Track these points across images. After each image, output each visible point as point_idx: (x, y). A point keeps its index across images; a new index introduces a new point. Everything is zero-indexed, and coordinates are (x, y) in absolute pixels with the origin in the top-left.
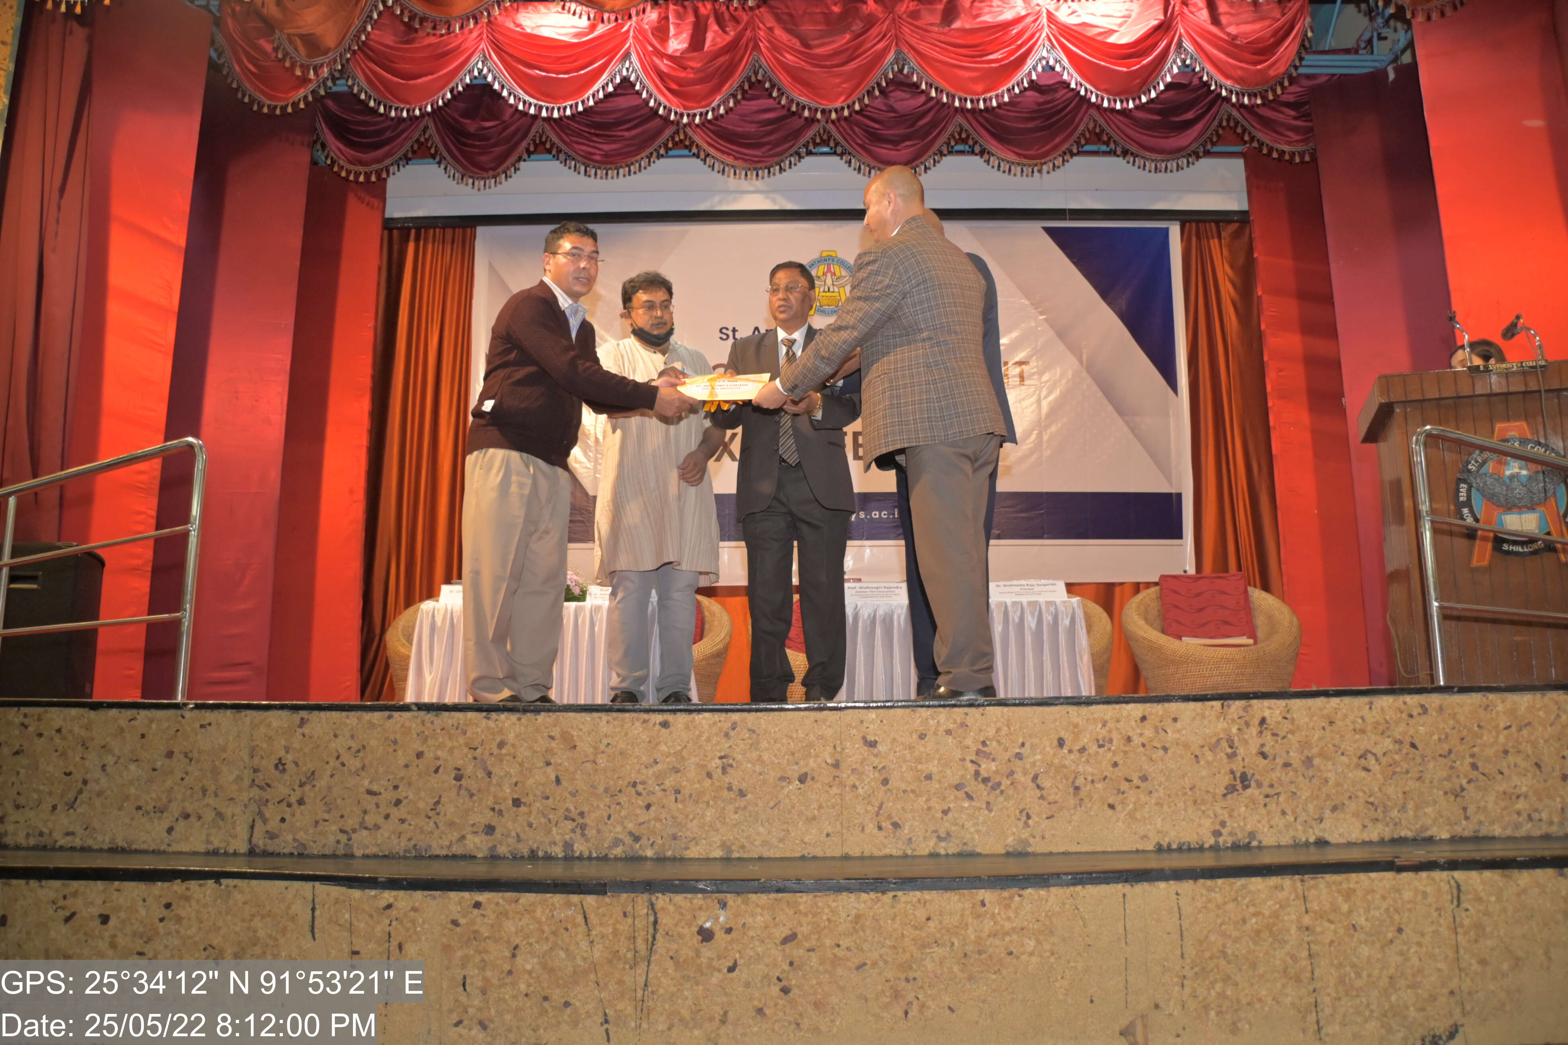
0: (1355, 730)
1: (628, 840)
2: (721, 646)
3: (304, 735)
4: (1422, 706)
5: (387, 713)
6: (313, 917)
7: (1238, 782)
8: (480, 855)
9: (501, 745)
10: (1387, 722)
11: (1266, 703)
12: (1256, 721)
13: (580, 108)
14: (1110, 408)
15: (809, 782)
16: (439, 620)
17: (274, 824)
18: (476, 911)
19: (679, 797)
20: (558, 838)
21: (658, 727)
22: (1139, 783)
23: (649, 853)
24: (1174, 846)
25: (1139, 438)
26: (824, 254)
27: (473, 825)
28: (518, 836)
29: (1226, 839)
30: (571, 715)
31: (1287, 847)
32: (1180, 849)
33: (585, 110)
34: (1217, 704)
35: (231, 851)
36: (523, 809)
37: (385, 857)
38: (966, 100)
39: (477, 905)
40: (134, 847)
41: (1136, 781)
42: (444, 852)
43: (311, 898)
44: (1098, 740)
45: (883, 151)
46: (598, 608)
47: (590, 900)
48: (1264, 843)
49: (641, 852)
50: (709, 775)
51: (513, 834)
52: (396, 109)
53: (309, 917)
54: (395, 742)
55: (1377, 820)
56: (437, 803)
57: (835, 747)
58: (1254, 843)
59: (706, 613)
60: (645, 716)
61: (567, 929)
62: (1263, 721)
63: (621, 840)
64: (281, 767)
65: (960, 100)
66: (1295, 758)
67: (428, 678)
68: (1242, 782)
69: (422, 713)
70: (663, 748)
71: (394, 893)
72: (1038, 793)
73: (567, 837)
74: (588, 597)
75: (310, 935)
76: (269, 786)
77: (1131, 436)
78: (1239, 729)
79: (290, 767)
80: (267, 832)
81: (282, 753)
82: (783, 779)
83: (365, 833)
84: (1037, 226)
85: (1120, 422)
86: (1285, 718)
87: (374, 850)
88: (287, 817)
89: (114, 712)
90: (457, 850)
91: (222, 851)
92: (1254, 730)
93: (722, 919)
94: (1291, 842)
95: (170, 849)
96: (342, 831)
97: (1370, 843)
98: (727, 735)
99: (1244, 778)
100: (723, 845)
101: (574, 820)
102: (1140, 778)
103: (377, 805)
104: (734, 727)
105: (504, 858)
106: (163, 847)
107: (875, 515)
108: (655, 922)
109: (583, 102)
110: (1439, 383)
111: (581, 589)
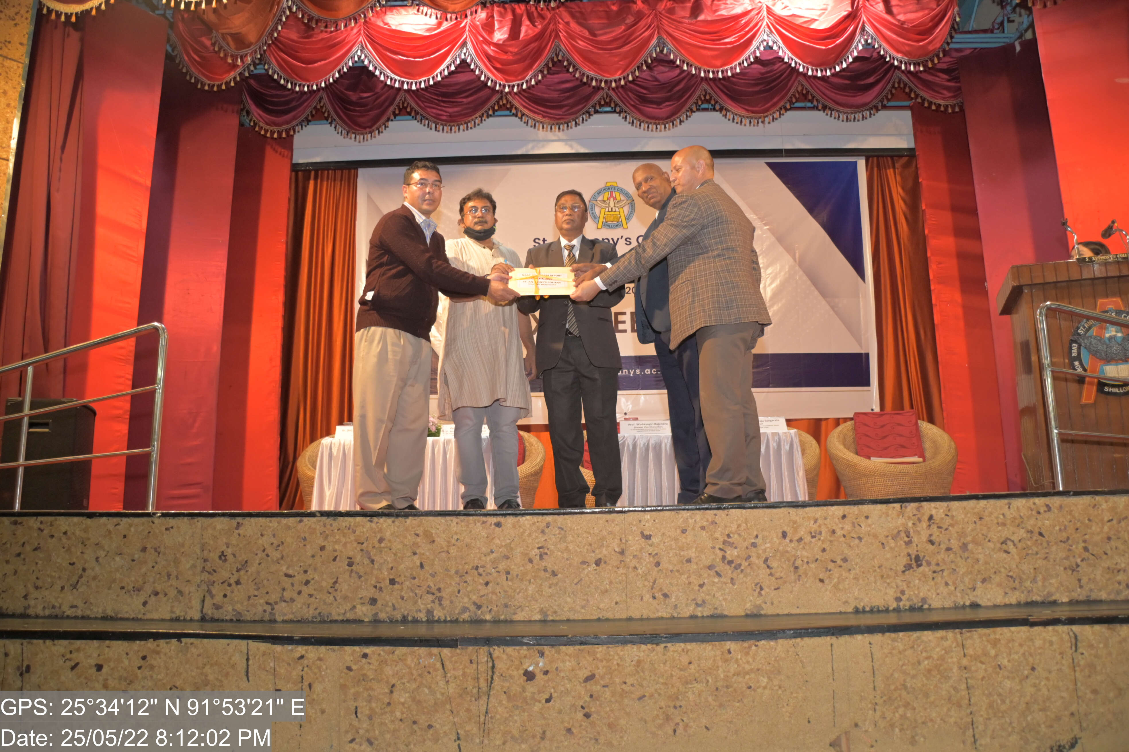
0: (998, 523)
1: (473, 608)
2: (537, 467)
3: (239, 535)
4: (1047, 506)
5: (299, 519)
6: (248, 665)
7: (913, 562)
8: (366, 620)
9: (381, 540)
10: (1021, 517)
11: (933, 504)
12: (926, 518)
13: (431, 82)
14: (816, 293)
15: (602, 565)
16: (335, 452)
17: (219, 599)
18: (364, 660)
19: (509, 576)
20: (422, 606)
21: (493, 526)
22: (841, 563)
23: (488, 617)
24: (867, 609)
25: (837, 313)
26: (608, 184)
27: (361, 598)
28: (394, 606)
29: (905, 604)
30: (431, 518)
31: (950, 608)
32: (871, 611)
33: (435, 83)
34: (897, 506)
35: (189, 618)
36: (397, 586)
37: (298, 621)
38: (709, 72)
39: (365, 656)
40: (119, 616)
41: (839, 562)
42: (340, 618)
43: (246, 651)
44: (811, 533)
45: (650, 110)
46: (448, 442)
47: (446, 652)
48: (933, 606)
49: (482, 617)
50: (531, 561)
51: (390, 604)
52: (300, 86)
53: (245, 666)
54: (305, 539)
55: (1015, 588)
56: (335, 582)
57: (621, 540)
58: (926, 606)
59: (527, 444)
60: (484, 519)
61: (429, 673)
62: (931, 518)
63: (468, 608)
64: (223, 558)
65: (705, 72)
66: (955, 544)
67: (328, 493)
68: (916, 561)
69: (324, 518)
70: (497, 541)
71: (305, 647)
72: (768, 570)
73: (429, 606)
74: (441, 433)
75: (245, 678)
76: (215, 571)
77: (832, 312)
78: (914, 524)
79: (230, 558)
80: (214, 604)
81: (224, 548)
82: (583, 563)
83: (284, 604)
84: (761, 162)
85: (824, 302)
86: (947, 515)
87: (290, 617)
88: (228, 594)
89: (104, 519)
90: (350, 616)
91: (182, 618)
92: (924, 524)
93: (541, 664)
94: (952, 605)
95: (145, 617)
96: (267, 603)
97: (1010, 605)
98: (543, 532)
99: (917, 559)
100: (541, 611)
101: (433, 594)
102: (842, 559)
103: (293, 585)
104: (548, 525)
105: (384, 622)
106: (139, 616)
107: (648, 371)
108: (493, 667)
109: (433, 78)
110: (1056, 271)
111: (436, 428)
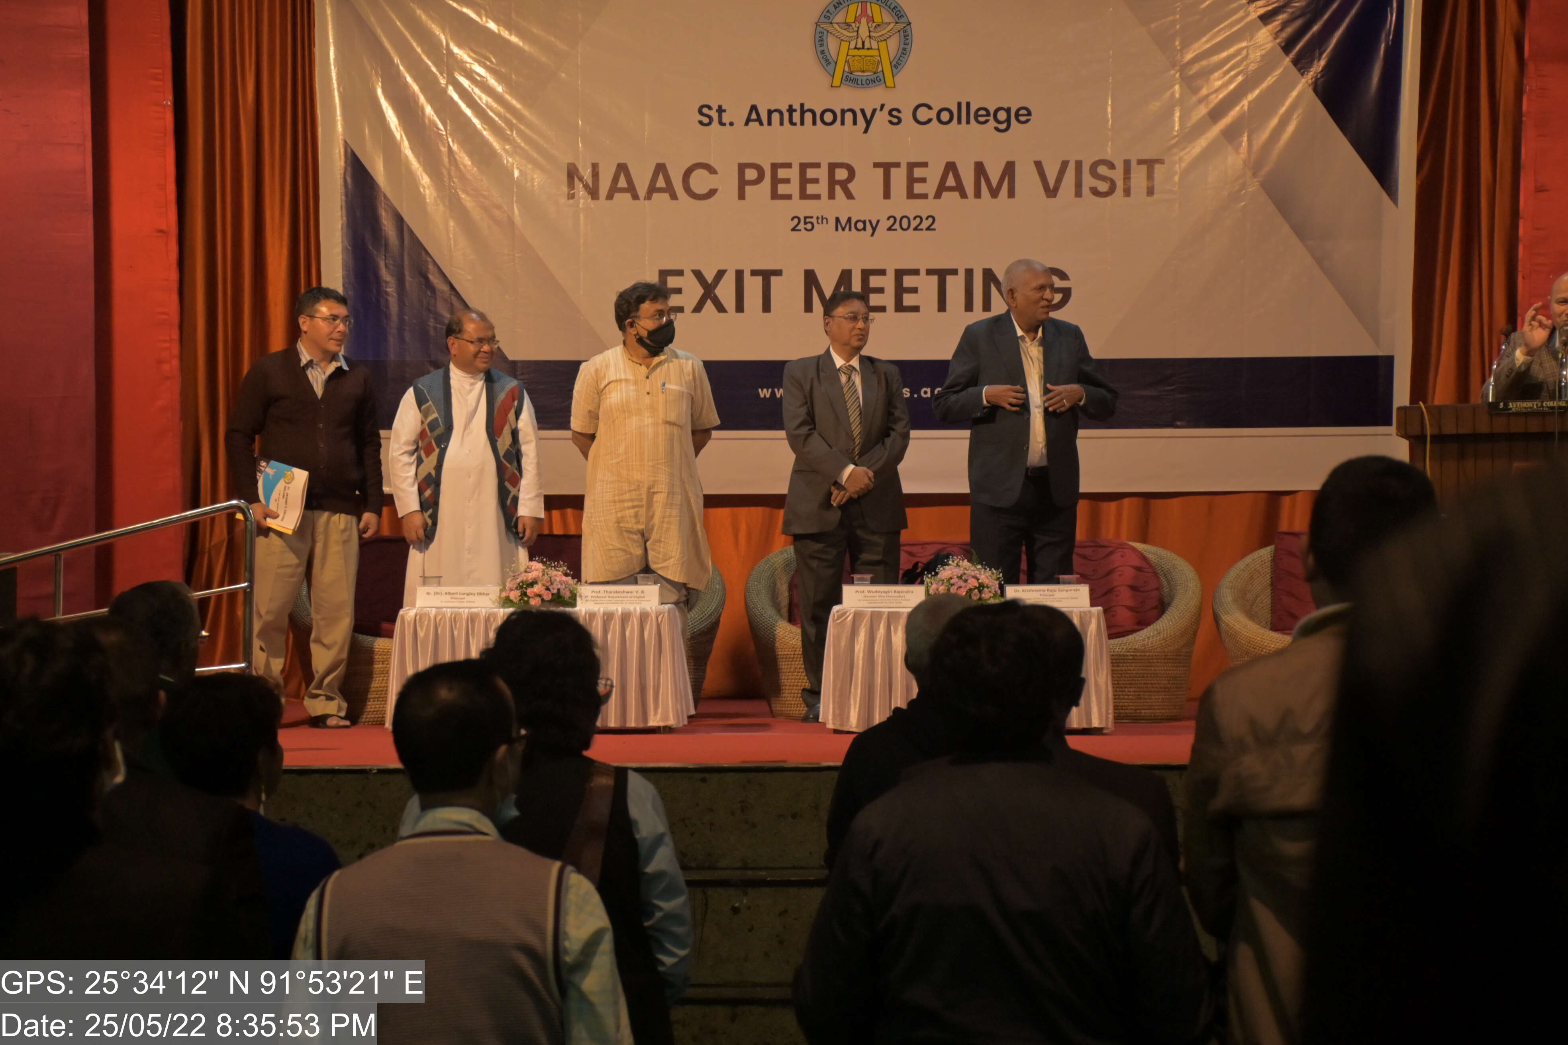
14: (1286, 229)
19: (713, 828)
25: (1328, 273)
70: (703, 796)
74: (579, 600)
82: (781, 816)
85: (1301, 250)
93: (745, 902)
100: (742, 858)
110: (1457, 418)
111: (571, 592)
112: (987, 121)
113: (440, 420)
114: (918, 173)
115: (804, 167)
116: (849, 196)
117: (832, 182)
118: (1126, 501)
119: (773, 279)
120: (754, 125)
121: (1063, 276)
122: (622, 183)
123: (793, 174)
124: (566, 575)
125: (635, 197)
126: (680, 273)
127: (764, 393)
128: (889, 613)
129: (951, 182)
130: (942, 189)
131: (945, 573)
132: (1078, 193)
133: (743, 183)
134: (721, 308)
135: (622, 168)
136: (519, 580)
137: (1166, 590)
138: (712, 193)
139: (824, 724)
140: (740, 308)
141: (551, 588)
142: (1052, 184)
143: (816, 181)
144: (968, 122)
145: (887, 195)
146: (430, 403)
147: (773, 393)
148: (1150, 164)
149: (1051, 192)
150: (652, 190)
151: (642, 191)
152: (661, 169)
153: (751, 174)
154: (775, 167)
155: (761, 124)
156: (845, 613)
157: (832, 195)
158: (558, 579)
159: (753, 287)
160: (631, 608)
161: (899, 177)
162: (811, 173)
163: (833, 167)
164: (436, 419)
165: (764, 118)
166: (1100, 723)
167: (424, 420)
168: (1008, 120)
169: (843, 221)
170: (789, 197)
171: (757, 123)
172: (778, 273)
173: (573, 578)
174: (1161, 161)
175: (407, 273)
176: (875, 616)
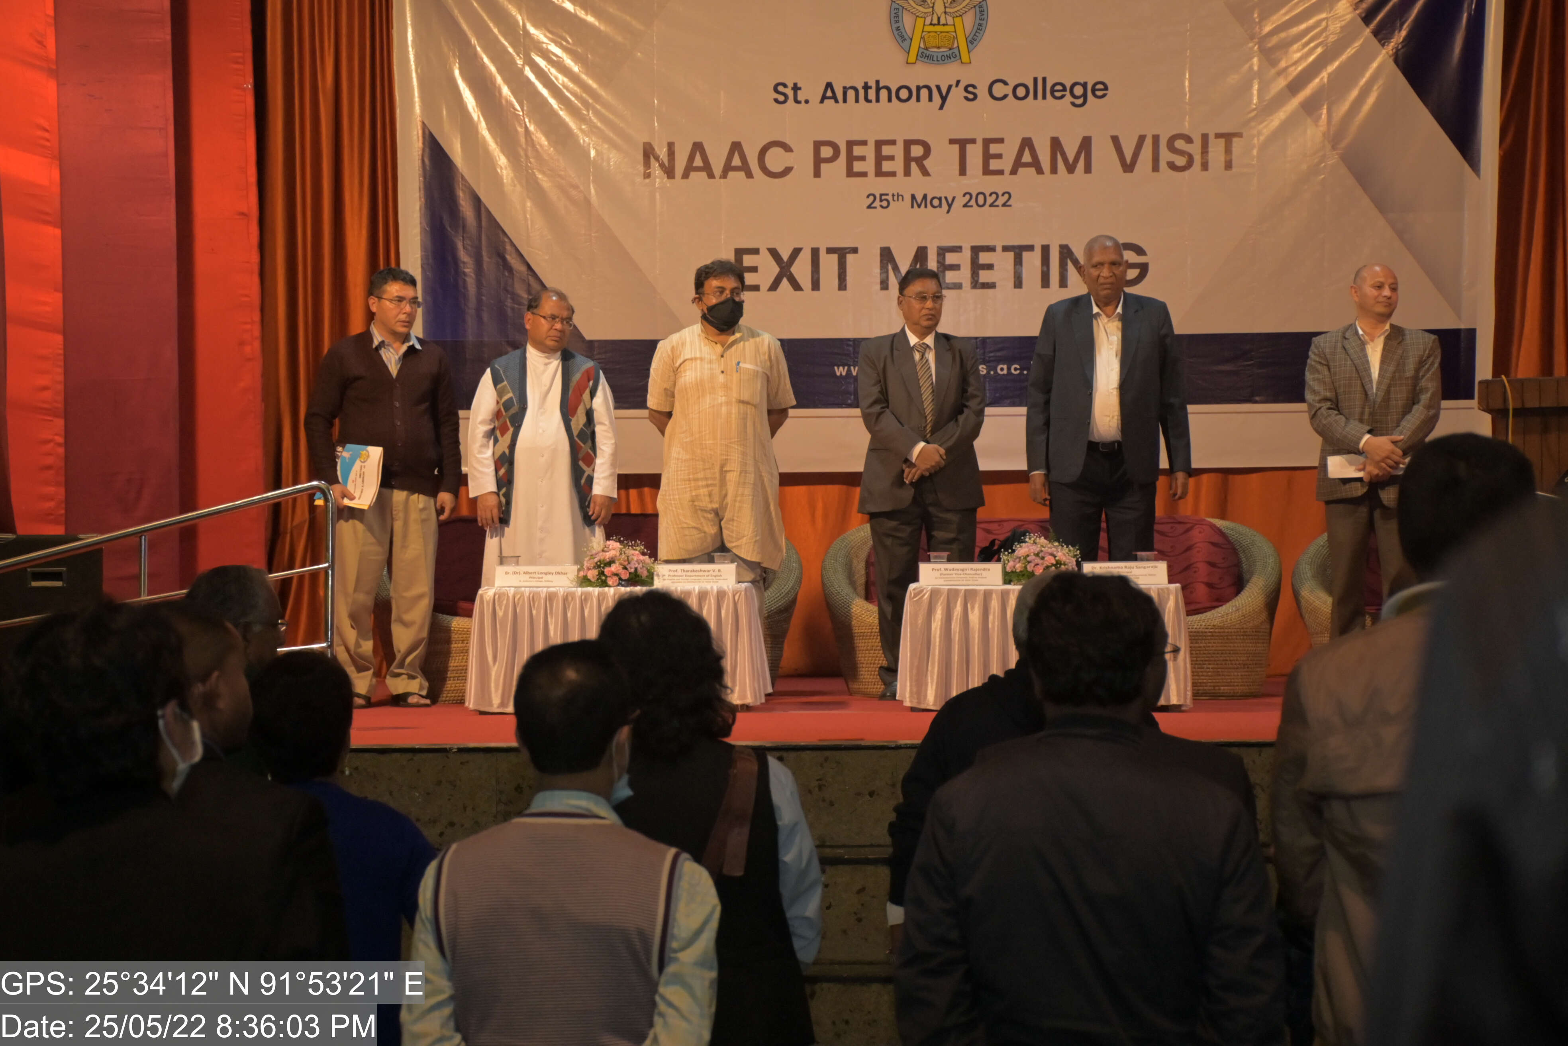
15: (875, 796)
74: (656, 579)
77: (1397, 244)
107: (1002, 369)
111: (648, 571)
112: (1063, 97)
113: (514, 399)
114: (994, 149)
115: (879, 144)
116: (925, 173)
117: (908, 159)
118: (1205, 477)
119: (850, 258)
120: (829, 103)
121: (1140, 251)
122: (698, 162)
123: (869, 151)
124: (643, 554)
125: (711, 176)
126: (756, 251)
127: (841, 371)
128: (966, 590)
129: (1027, 158)
130: (1018, 164)
131: (1022, 550)
132: (1156, 168)
133: (818, 161)
134: (796, 286)
135: (698, 147)
136: (596, 560)
137: (1245, 566)
138: (787, 171)
139: (901, 702)
140: (816, 286)
141: (628, 567)
142: (1128, 159)
143: (891, 158)
144: (1044, 97)
145: (963, 171)
146: (505, 383)
147: (849, 371)
148: (1228, 137)
149: (1128, 167)
150: (728, 168)
151: (717, 170)
152: (736, 147)
153: (826, 152)
154: (850, 144)
155: (837, 101)
156: (922, 591)
157: (907, 173)
158: (635, 558)
159: (829, 264)
160: (708, 586)
161: (975, 153)
162: (886, 150)
163: (908, 144)
164: (511, 398)
165: (840, 96)
166: (1179, 700)
167: (499, 400)
168: (1085, 95)
169: (919, 198)
170: (864, 174)
171: (833, 101)
172: (855, 250)
173: (650, 557)
174: (1239, 135)
175: (484, 253)
176: (952, 595)
